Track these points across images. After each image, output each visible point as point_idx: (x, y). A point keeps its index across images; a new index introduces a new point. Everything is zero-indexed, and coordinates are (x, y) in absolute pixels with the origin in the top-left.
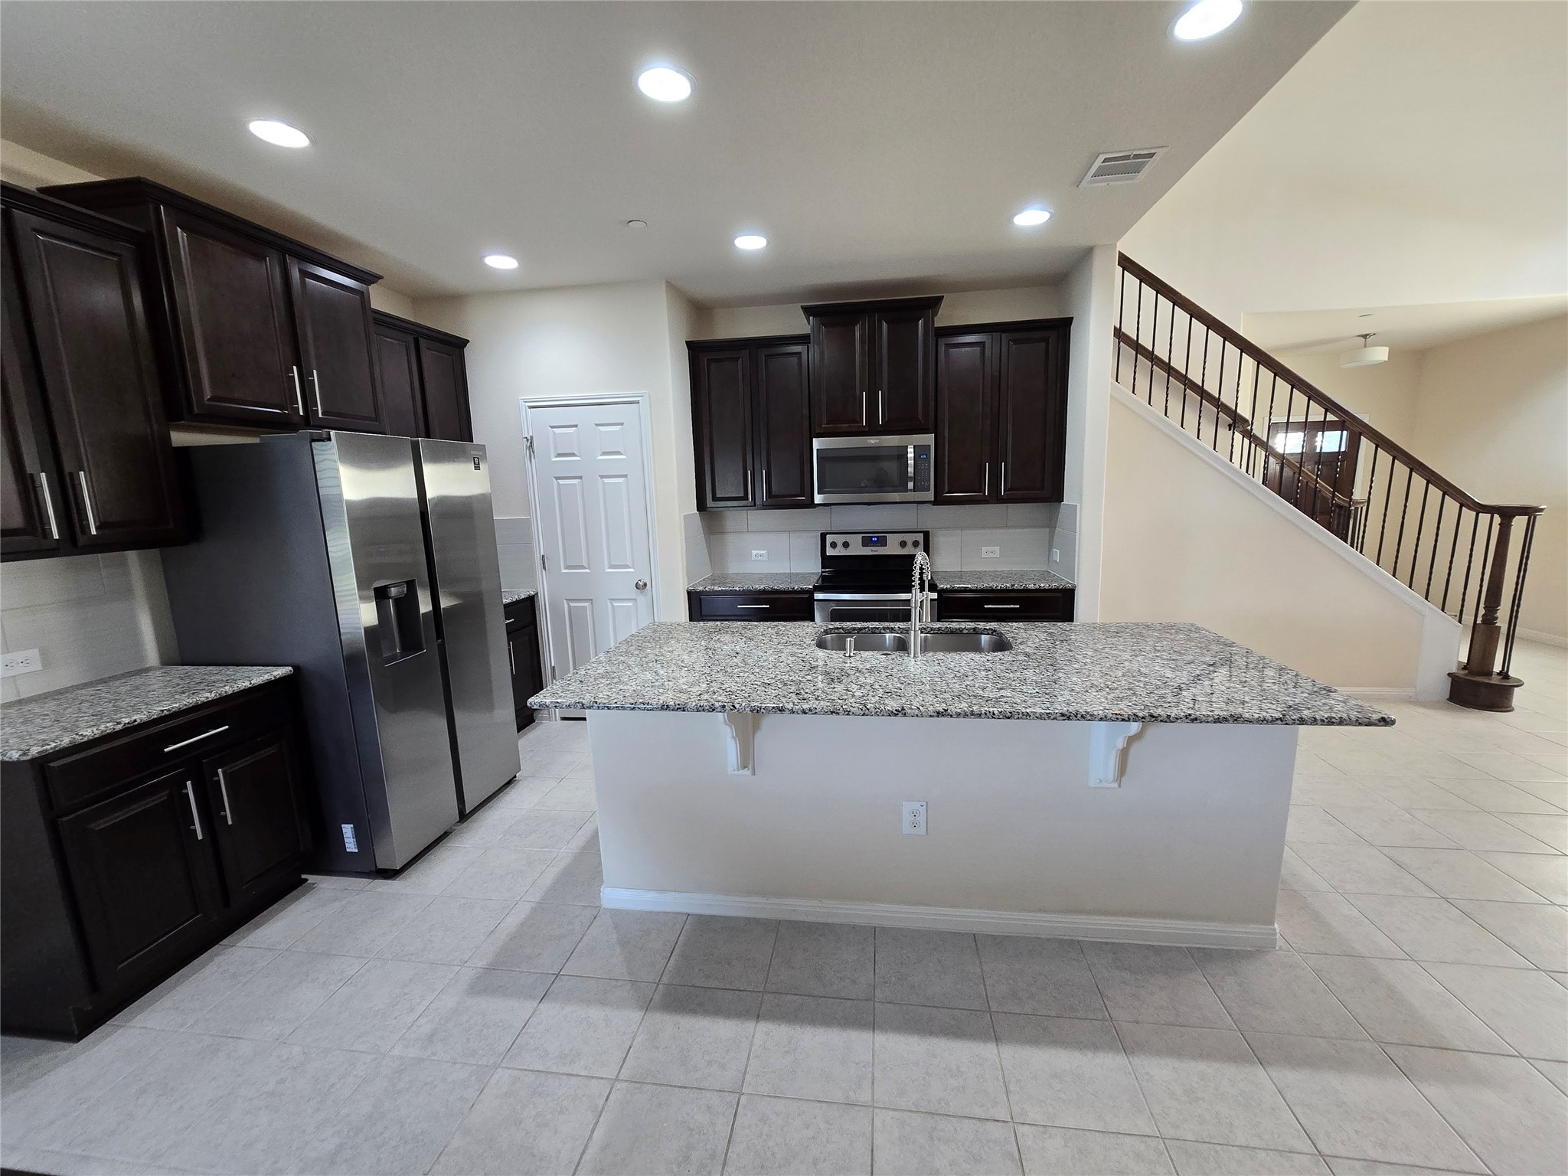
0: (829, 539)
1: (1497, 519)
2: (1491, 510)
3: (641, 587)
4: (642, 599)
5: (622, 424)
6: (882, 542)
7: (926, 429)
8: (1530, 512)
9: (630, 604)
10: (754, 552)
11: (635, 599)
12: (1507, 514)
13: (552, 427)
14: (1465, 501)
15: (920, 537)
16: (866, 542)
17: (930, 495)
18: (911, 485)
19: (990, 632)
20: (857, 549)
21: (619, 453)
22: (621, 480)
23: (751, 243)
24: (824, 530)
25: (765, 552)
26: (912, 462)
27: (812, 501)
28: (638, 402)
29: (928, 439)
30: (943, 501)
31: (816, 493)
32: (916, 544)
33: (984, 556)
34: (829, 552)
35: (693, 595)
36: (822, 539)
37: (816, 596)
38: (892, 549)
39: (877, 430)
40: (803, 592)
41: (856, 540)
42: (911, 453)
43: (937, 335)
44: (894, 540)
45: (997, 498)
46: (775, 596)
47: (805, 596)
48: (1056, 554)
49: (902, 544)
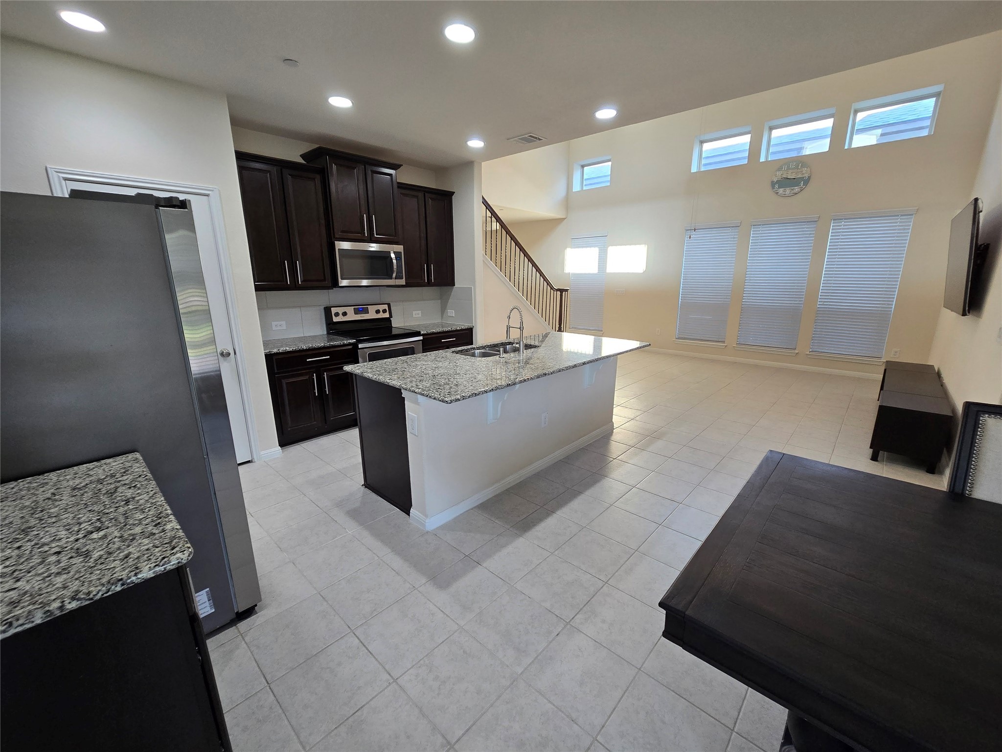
0: (333, 310)
1: (559, 293)
2: (557, 290)
3: (225, 355)
4: (227, 366)
6: (366, 311)
7: (397, 242)
8: (566, 290)
10: (274, 323)
12: (561, 291)
14: (552, 288)
15: (386, 307)
16: (357, 312)
17: (403, 282)
18: (394, 275)
19: (508, 344)
20: (352, 316)
23: (340, 102)
24: (327, 304)
25: (283, 323)
26: (394, 261)
27: (335, 284)
28: (208, 195)
29: (400, 248)
30: (407, 285)
31: (340, 279)
32: (384, 311)
33: (414, 316)
34: (335, 319)
35: (269, 357)
36: (327, 311)
37: (360, 346)
38: (371, 315)
39: (373, 239)
40: (350, 344)
41: (350, 310)
42: (393, 256)
43: (398, 187)
44: (372, 309)
45: (429, 284)
46: (332, 350)
47: (350, 347)
48: (451, 312)
49: (378, 312)
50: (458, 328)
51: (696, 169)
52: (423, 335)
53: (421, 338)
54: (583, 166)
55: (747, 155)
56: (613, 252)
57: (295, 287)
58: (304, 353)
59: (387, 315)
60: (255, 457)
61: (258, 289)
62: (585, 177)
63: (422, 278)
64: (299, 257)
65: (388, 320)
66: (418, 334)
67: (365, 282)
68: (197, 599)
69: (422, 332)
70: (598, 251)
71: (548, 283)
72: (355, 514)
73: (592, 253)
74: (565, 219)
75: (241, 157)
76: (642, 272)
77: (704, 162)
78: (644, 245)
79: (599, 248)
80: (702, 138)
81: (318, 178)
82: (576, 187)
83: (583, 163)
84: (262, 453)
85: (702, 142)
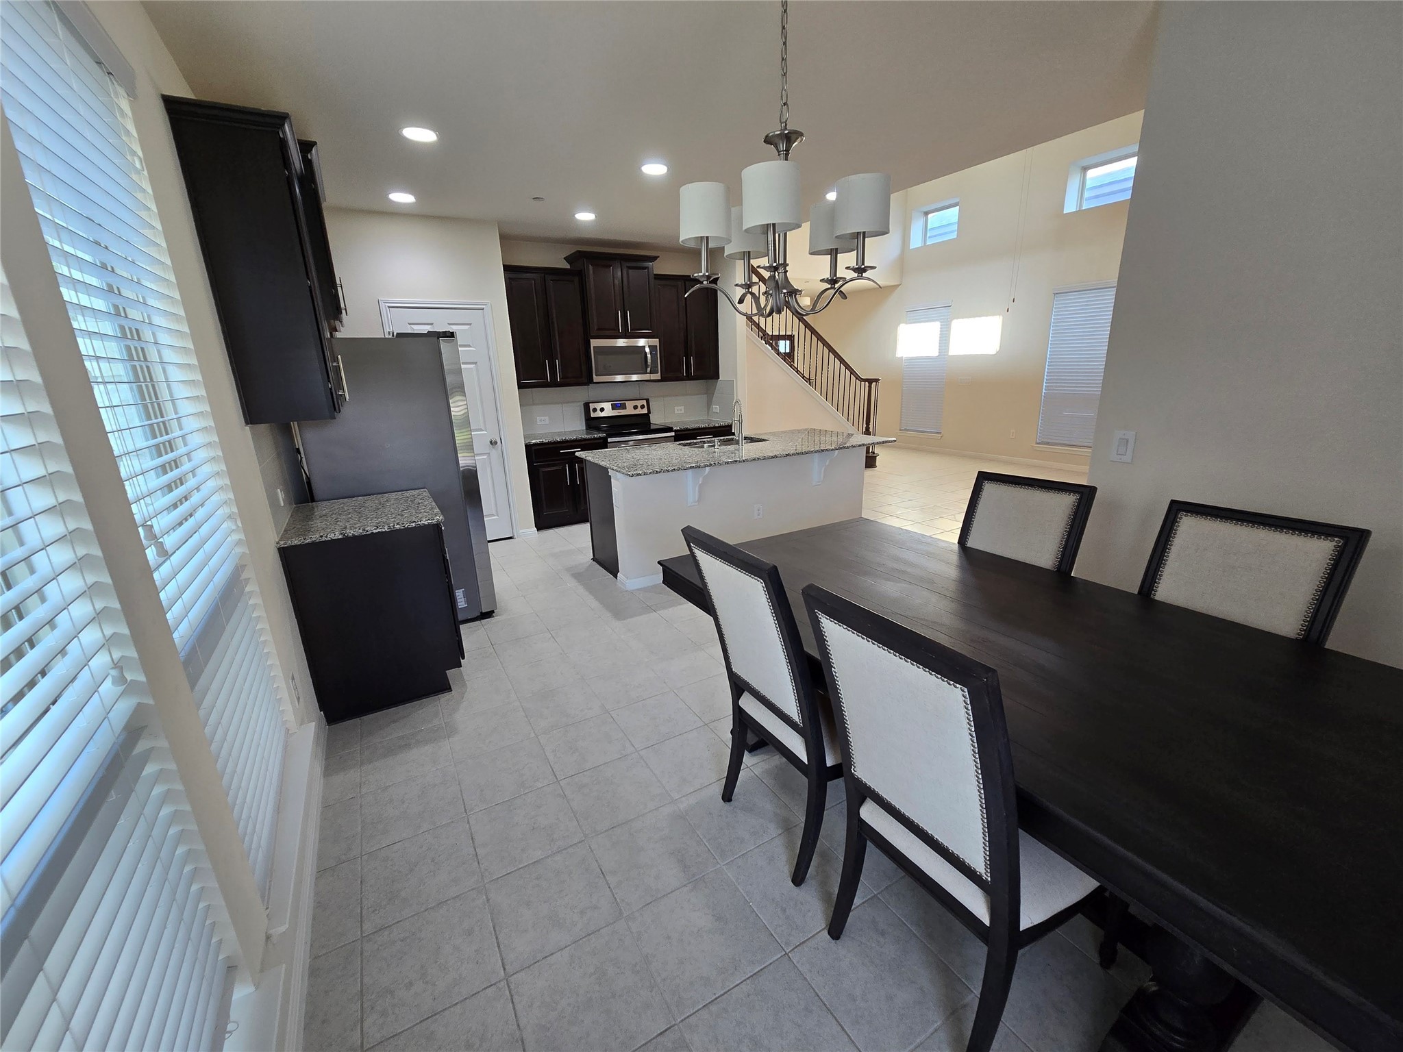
0: (592, 406)
1: (867, 383)
2: (865, 380)
3: (493, 443)
4: (495, 453)
5: (470, 324)
6: (623, 407)
8: (876, 380)
9: (485, 457)
10: (538, 418)
11: (489, 453)
12: (870, 381)
13: (410, 324)
14: (858, 377)
15: (644, 402)
16: (614, 407)
17: (658, 376)
18: (649, 370)
20: (609, 412)
21: (469, 346)
22: (472, 366)
23: (585, 217)
24: (586, 399)
25: (547, 418)
26: (649, 356)
27: (590, 381)
28: (483, 309)
29: (656, 342)
30: (663, 379)
31: (594, 376)
32: (643, 407)
33: (676, 412)
34: (593, 415)
35: (528, 447)
36: (586, 406)
37: (609, 440)
38: (629, 411)
39: (627, 335)
40: (600, 438)
41: (607, 406)
42: (647, 350)
43: (655, 278)
44: (630, 405)
45: (689, 377)
46: (583, 443)
47: (601, 441)
48: (716, 408)
49: (635, 407)
50: (717, 425)
51: (1075, 208)
52: (676, 431)
53: (673, 434)
54: (926, 214)
55: (1132, 185)
56: (960, 327)
57: (554, 384)
58: (558, 445)
59: (645, 411)
60: (515, 534)
61: (521, 386)
62: (929, 227)
63: (681, 370)
64: (559, 356)
65: (647, 416)
66: (669, 429)
67: (635, 377)
68: (457, 594)
69: (675, 428)
70: (940, 326)
71: (852, 372)
72: (578, 576)
73: (931, 330)
74: (898, 285)
75: (507, 268)
76: (995, 353)
77: (1086, 195)
78: (998, 316)
79: (941, 322)
80: (1085, 163)
81: (576, 279)
82: (916, 242)
83: (926, 210)
84: (521, 531)
85: (1085, 169)
